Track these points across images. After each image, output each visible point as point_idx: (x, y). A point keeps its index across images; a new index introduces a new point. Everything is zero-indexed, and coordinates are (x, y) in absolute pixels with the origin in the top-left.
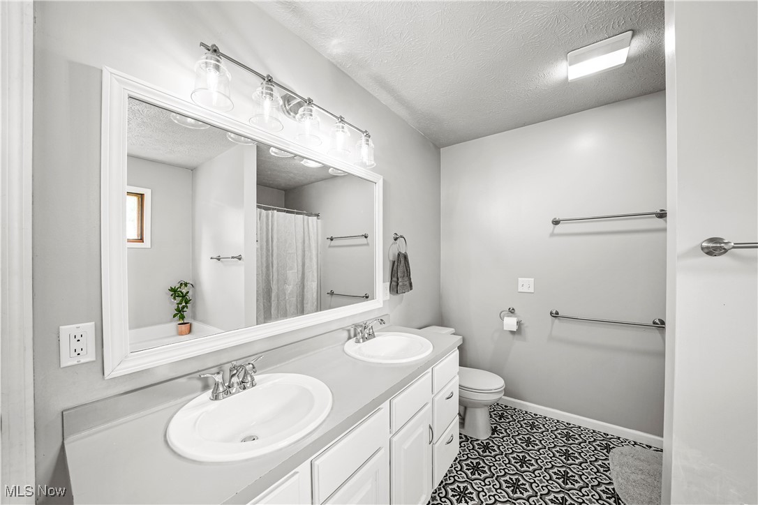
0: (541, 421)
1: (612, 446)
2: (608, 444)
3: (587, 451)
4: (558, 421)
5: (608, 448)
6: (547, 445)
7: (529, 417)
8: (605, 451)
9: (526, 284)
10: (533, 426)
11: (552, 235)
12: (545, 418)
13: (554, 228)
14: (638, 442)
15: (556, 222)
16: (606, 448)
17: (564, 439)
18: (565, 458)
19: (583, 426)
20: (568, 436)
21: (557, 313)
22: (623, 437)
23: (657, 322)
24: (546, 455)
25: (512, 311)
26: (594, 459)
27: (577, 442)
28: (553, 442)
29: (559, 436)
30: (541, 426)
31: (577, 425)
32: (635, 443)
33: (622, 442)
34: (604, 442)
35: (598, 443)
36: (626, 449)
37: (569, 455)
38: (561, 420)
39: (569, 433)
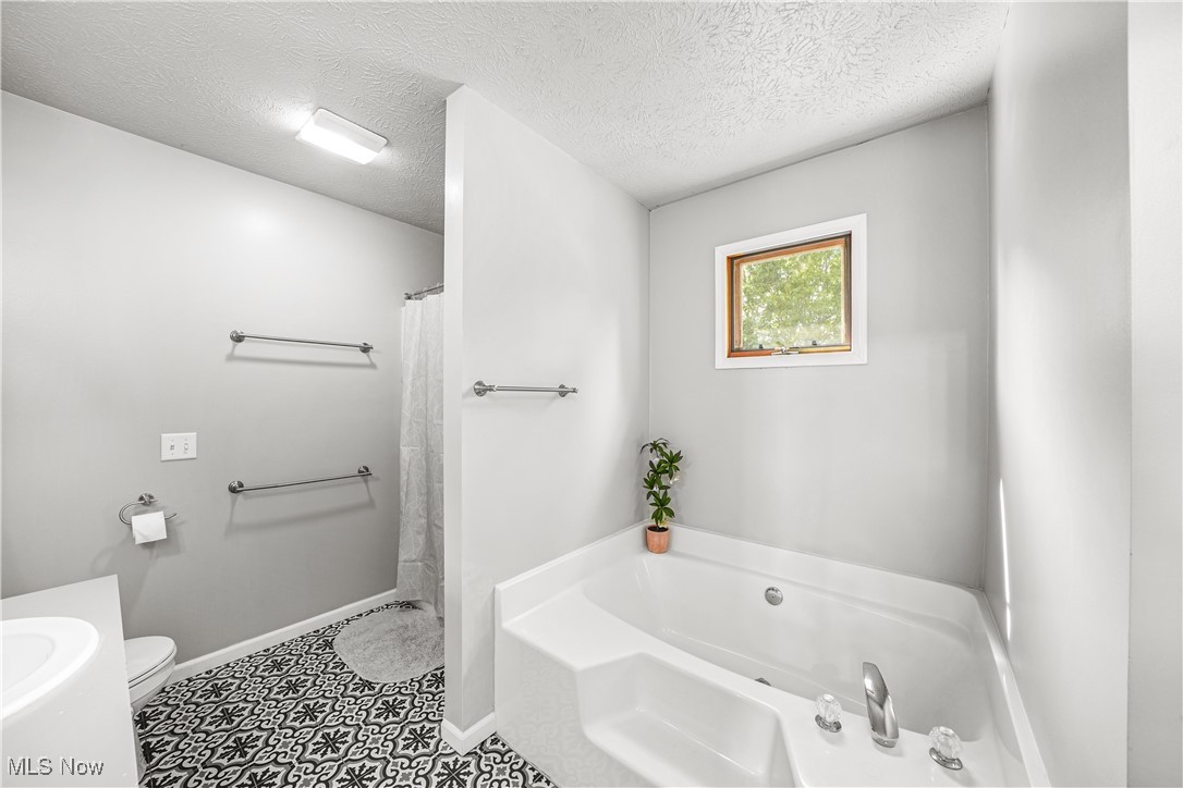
0: (224, 674)
1: (330, 639)
2: (325, 641)
3: (312, 664)
4: (250, 657)
5: (329, 644)
6: (259, 696)
7: (199, 683)
8: (328, 650)
9: (180, 445)
10: (217, 691)
11: (231, 357)
12: (228, 665)
13: (234, 347)
14: (349, 617)
15: (238, 339)
16: (326, 645)
17: (275, 672)
18: (293, 693)
19: (286, 640)
20: (277, 665)
21: (241, 485)
22: (333, 622)
23: (362, 469)
24: (267, 710)
25: (147, 503)
26: (323, 666)
27: (292, 663)
28: (264, 687)
29: (266, 674)
30: (230, 681)
31: (278, 643)
32: (348, 620)
33: (335, 628)
34: (320, 641)
35: (315, 646)
36: (345, 632)
37: (295, 685)
38: (252, 653)
39: (275, 661)
